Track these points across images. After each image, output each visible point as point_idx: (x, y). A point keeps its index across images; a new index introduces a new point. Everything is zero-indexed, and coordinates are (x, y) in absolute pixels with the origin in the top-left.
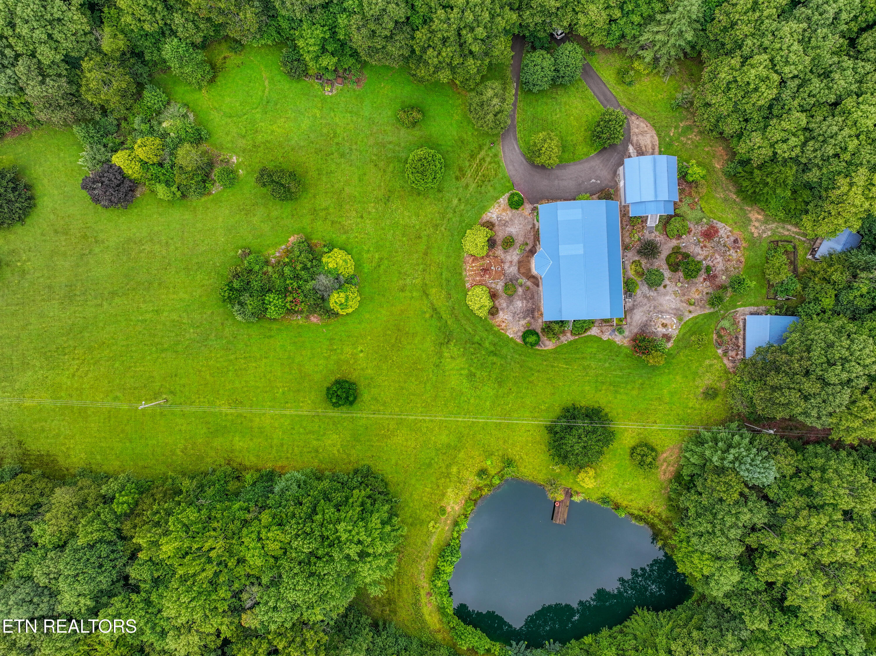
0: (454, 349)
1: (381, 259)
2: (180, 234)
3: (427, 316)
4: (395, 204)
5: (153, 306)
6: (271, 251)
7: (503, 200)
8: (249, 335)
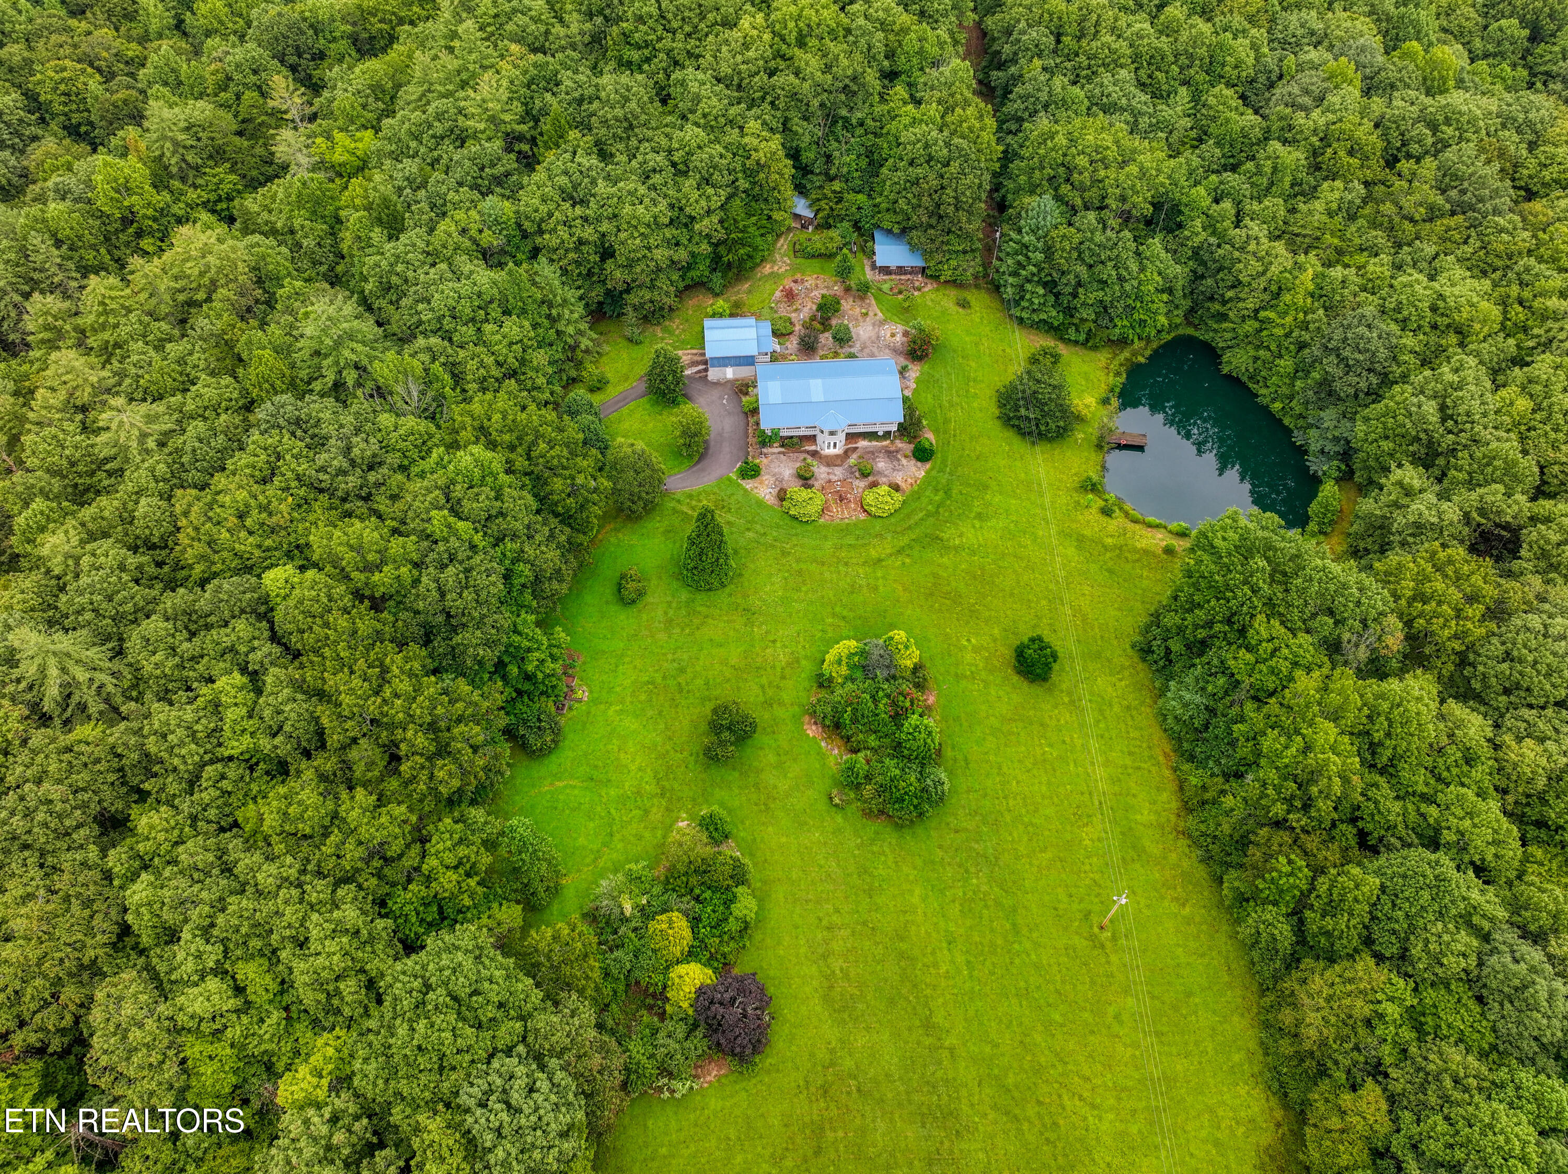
0: (949, 533)
1: (834, 615)
2: (810, 906)
3: (907, 560)
4: (754, 601)
5: (941, 949)
6: (831, 761)
7: (748, 484)
8: (968, 791)
